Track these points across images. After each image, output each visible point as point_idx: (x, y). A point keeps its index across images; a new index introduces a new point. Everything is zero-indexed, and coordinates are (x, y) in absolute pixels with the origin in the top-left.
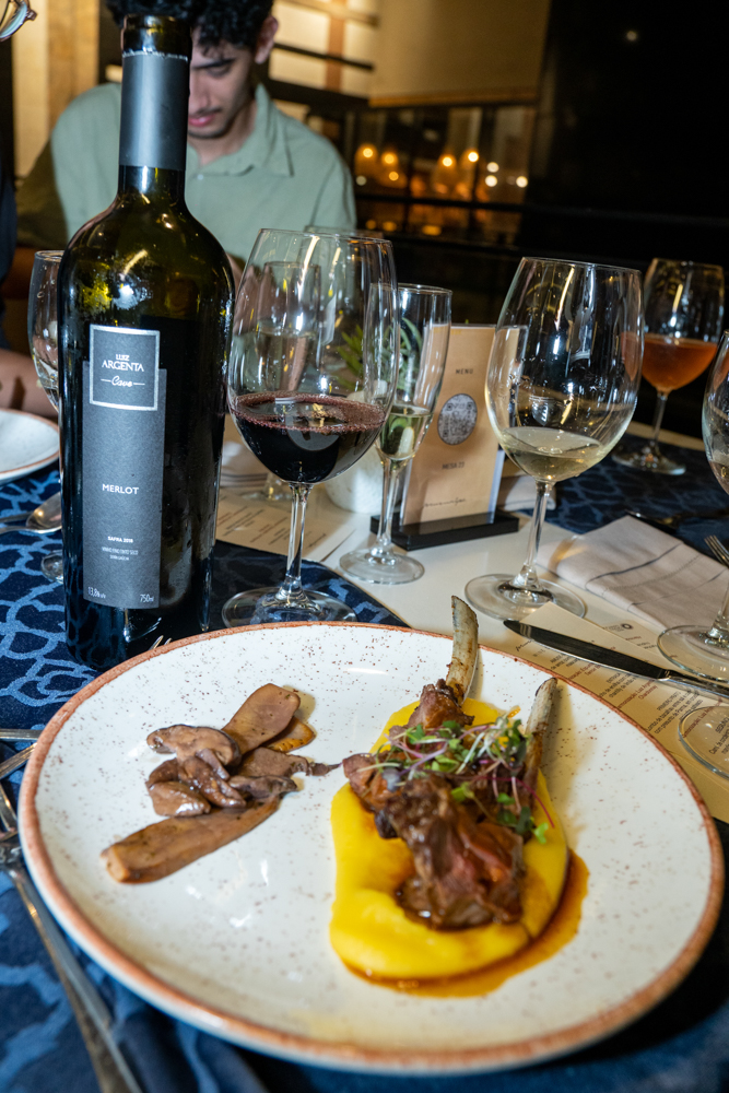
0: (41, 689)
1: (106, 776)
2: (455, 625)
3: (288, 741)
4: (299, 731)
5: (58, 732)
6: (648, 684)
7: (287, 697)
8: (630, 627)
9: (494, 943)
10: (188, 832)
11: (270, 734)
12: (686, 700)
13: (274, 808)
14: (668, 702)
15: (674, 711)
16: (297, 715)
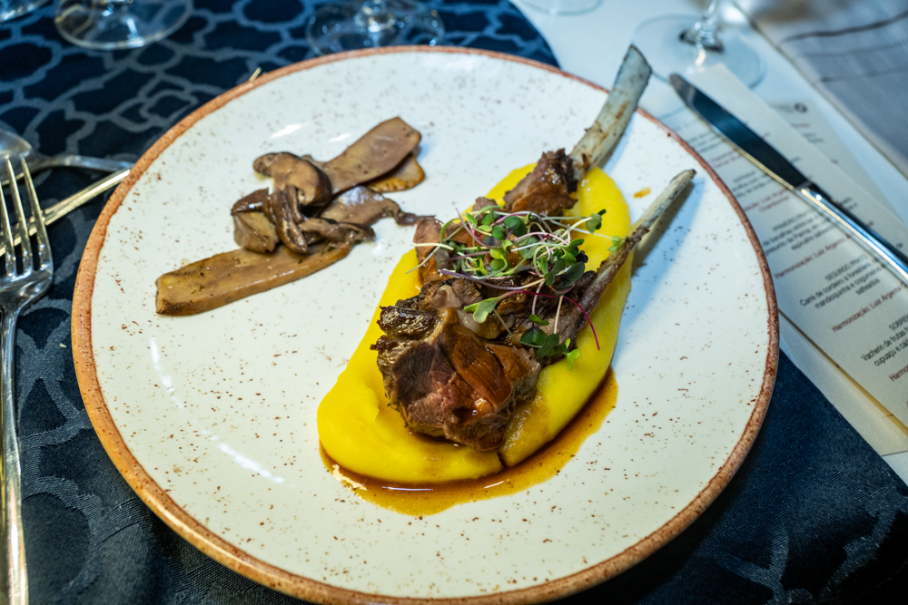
0: (143, 113)
1: (204, 194)
2: (616, 82)
3: (395, 181)
4: (410, 170)
5: (166, 147)
6: (781, 193)
7: (408, 135)
8: (805, 109)
9: (459, 464)
10: (249, 269)
11: (373, 174)
12: (813, 224)
13: (344, 254)
14: (791, 221)
15: (790, 236)
16: (415, 152)
